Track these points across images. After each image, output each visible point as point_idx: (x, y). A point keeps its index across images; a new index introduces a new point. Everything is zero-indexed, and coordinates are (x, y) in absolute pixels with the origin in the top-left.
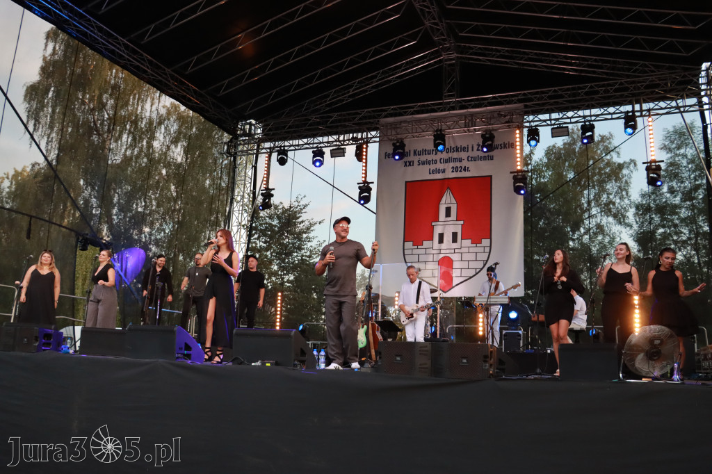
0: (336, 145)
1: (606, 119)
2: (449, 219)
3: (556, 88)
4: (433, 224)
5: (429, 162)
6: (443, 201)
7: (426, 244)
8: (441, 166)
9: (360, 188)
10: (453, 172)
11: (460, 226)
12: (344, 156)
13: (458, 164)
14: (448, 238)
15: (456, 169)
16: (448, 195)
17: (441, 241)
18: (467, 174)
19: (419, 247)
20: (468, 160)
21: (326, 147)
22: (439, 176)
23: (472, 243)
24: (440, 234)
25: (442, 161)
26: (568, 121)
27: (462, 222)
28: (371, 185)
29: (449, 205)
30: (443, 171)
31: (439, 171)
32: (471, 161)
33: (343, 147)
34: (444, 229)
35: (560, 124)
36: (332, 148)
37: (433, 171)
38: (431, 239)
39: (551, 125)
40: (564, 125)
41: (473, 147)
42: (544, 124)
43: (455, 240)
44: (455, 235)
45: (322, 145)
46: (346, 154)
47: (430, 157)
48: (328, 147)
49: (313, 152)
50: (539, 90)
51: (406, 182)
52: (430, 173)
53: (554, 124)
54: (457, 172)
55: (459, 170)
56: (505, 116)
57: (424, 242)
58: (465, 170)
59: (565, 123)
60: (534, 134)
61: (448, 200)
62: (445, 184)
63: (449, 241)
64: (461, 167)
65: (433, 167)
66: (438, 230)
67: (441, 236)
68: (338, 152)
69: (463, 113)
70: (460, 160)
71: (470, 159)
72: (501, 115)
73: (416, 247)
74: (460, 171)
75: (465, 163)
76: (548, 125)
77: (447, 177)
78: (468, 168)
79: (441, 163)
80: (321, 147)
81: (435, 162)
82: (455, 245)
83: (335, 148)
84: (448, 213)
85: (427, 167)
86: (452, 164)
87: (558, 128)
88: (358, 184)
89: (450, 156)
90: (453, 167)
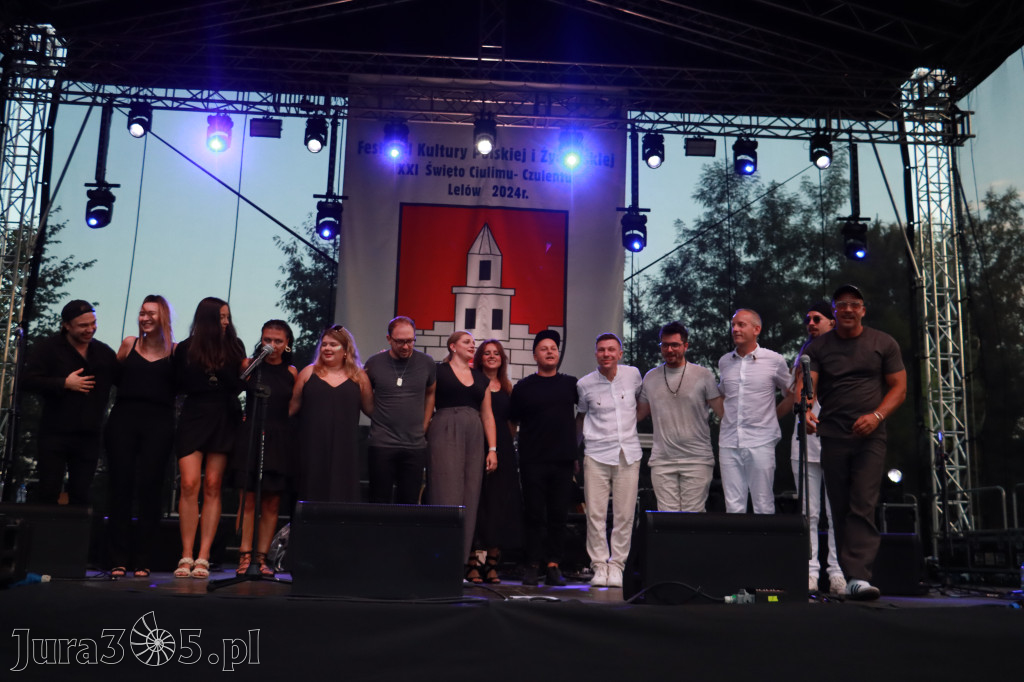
0: (264, 112)
1: (777, 137)
2: (487, 283)
3: (685, 69)
4: (455, 290)
5: (449, 172)
6: (476, 248)
7: (441, 328)
8: (472, 182)
9: (320, 205)
10: (495, 195)
11: (508, 298)
12: (279, 136)
13: (506, 183)
14: (484, 319)
15: (500, 191)
16: (486, 237)
17: (470, 322)
18: (522, 203)
19: (426, 332)
20: (525, 178)
21: (237, 112)
22: (468, 200)
23: (530, 333)
24: (467, 310)
25: (474, 173)
26: (715, 129)
27: (511, 292)
28: (341, 203)
29: (486, 258)
30: (477, 192)
31: (467, 191)
32: (531, 179)
33: (275, 118)
34: (476, 302)
35: (699, 133)
36: (251, 117)
37: (457, 189)
38: (452, 318)
39: (685, 132)
40: (706, 137)
41: (533, 154)
42: (673, 129)
43: (497, 324)
44: (497, 316)
45: (230, 108)
46: (282, 133)
47: (451, 163)
48: (242, 112)
49: (210, 119)
50: (656, 68)
51: (402, 205)
52: (450, 193)
53: (689, 133)
54: (503, 196)
55: (508, 193)
56: (609, 105)
57: (438, 325)
58: (518, 195)
59: (710, 133)
60: (655, 145)
62: (478, 218)
63: (485, 325)
64: (511, 188)
65: (456, 181)
66: (465, 302)
67: (471, 316)
68: (266, 127)
69: (519, 87)
70: (510, 175)
71: (528, 175)
72: (603, 103)
73: (420, 332)
74: (510, 196)
75: (518, 182)
76: (679, 132)
77: (483, 203)
78: (524, 192)
79: (472, 176)
80: (225, 111)
81: (462, 173)
82: (496, 335)
83: (260, 117)
84: (485, 273)
85: (445, 180)
86: (493, 181)
87: (694, 139)
88: (315, 196)
89: (491, 165)
90: (495, 187)
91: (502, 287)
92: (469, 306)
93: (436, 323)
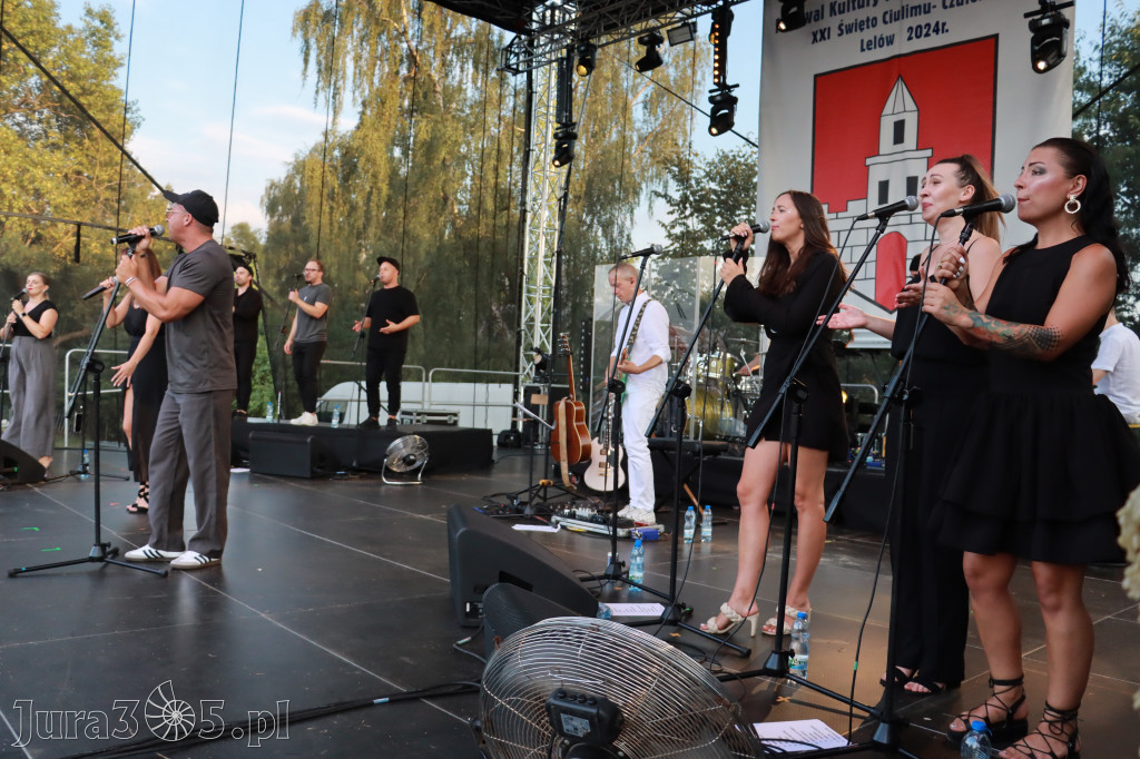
0: (680, 19)
2: (899, 147)
4: (869, 161)
5: (861, 26)
6: (888, 108)
7: (855, 207)
8: (885, 30)
9: (712, 100)
10: (910, 39)
11: (926, 160)
12: (695, 38)
13: (922, 19)
14: (897, 189)
15: (916, 32)
16: (900, 90)
17: (884, 198)
18: (941, 40)
19: (840, 215)
20: (945, 7)
21: (662, 25)
22: (882, 53)
24: (880, 183)
25: (888, 18)
27: (928, 153)
28: (735, 93)
29: (900, 117)
30: (890, 40)
31: (880, 42)
33: (691, 21)
34: (889, 172)
37: (869, 43)
38: (864, 196)
44: (912, 183)
45: (657, 24)
46: (696, 34)
47: (863, 14)
49: (640, 40)
51: (816, 76)
52: (863, 50)
54: (919, 37)
55: (924, 31)
57: (850, 204)
58: (936, 31)
61: (901, 105)
62: (893, 70)
64: (928, 25)
65: (868, 34)
66: (876, 175)
67: (884, 189)
68: (684, 33)
70: (927, 9)
71: (948, 2)
73: (834, 216)
74: (927, 35)
75: (936, 15)
77: (899, 52)
78: (944, 24)
79: (885, 22)
80: (654, 28)
81: (874, 22)
85: (857, 37)
86: (908, 22)
88: (710, 91)
89: (906, 4)
90: (911, 29)
91: (917, 150)
92: (883, 179)
93: (850, 203)
